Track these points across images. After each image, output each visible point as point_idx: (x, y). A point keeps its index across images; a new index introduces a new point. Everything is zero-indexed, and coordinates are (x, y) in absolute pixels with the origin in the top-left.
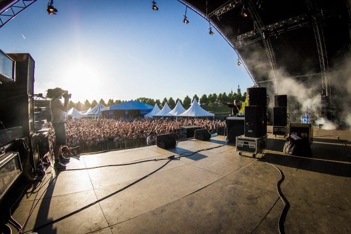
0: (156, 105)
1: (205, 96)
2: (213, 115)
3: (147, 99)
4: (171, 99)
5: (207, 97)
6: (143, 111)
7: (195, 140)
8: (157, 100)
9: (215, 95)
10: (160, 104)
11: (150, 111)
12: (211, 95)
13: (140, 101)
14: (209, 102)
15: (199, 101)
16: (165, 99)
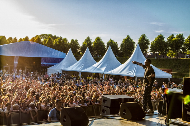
0: (70, 51)
1: (161, 38)
2: (169, 76)
3: (55, 37)
4: (98, 40)
5: (166, 40)
6: (46, 60)
7: (120, 118)
8: (72, 41)
9: (180, 36)
10: (78, 48)
11: (58, 60)
12: (172, 37)
13: (42, 40)
14: (168, 50)
15: (150, 46)
16: (88, 40)
